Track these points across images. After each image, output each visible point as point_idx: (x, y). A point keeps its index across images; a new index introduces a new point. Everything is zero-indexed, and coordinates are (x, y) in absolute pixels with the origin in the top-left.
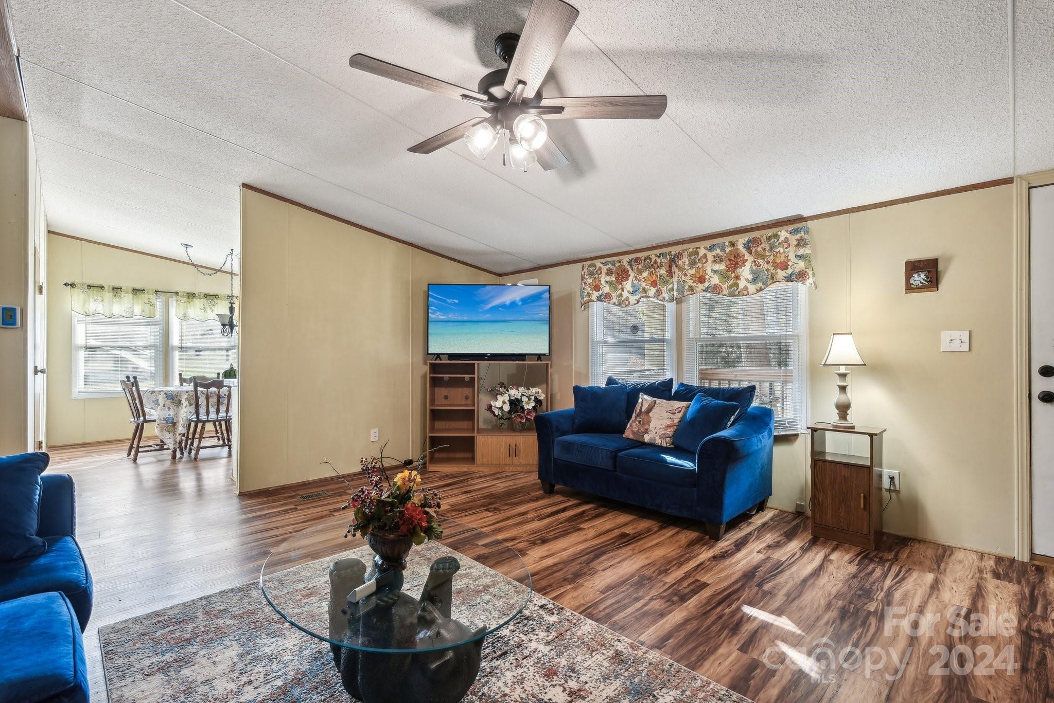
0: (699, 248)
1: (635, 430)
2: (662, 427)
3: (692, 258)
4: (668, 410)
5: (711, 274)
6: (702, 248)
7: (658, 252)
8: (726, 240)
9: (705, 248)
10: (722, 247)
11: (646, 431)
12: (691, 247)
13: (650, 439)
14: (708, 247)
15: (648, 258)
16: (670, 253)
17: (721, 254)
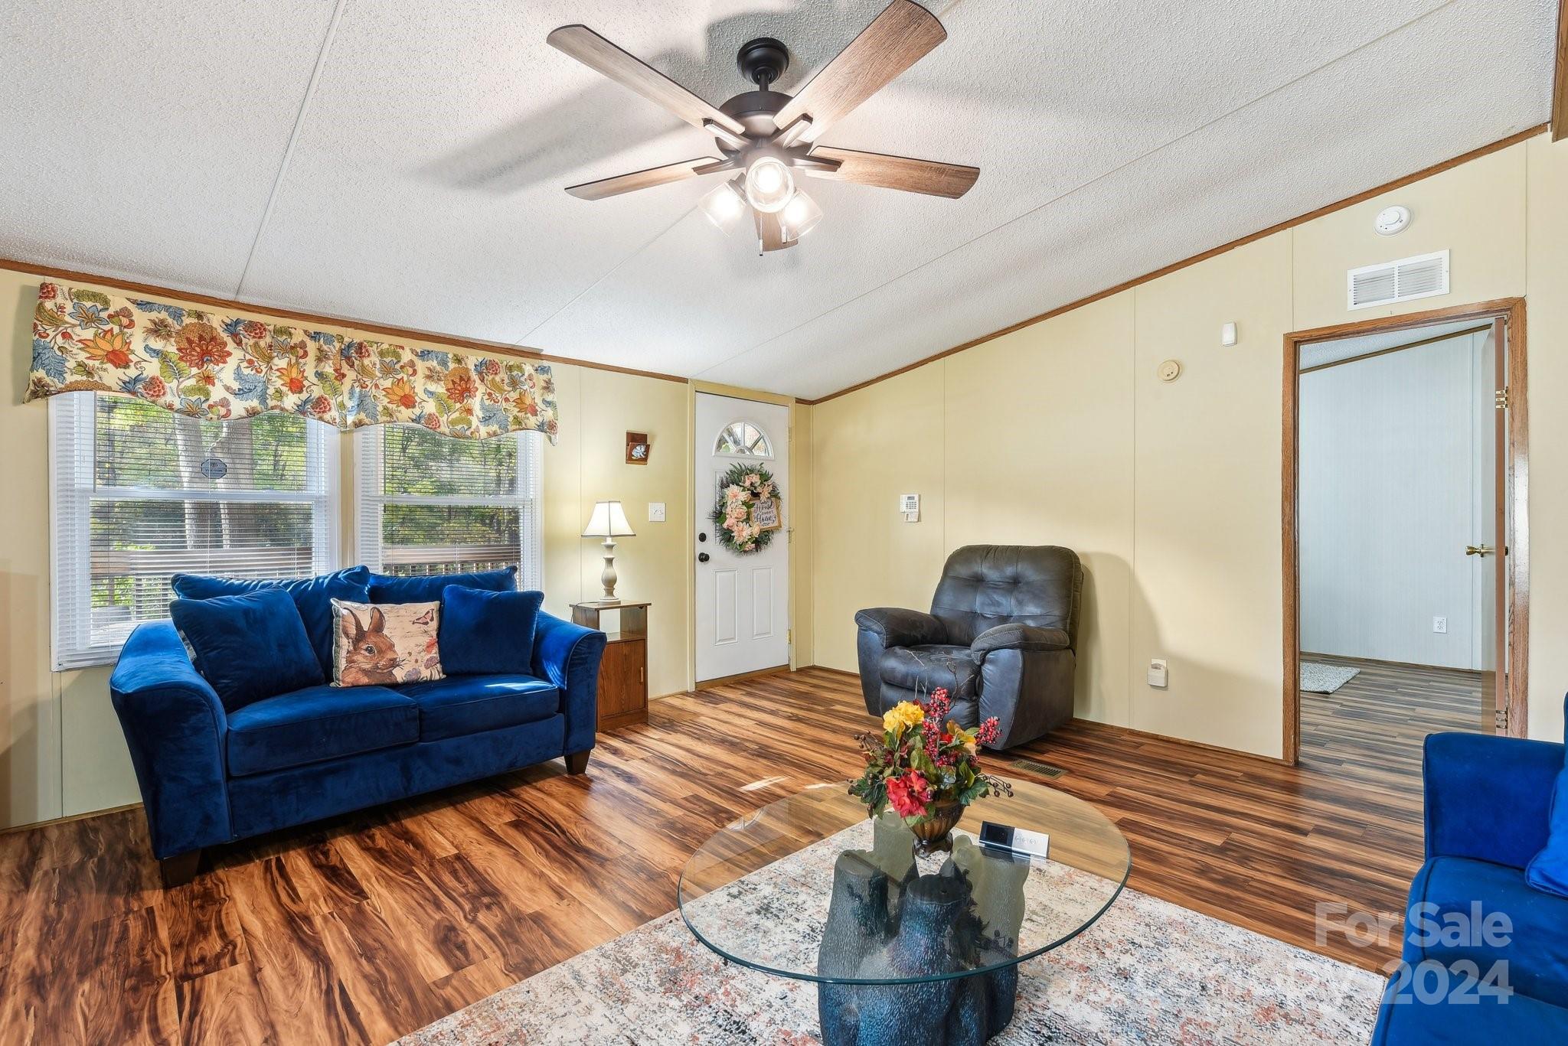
0: (402, 348)
1: (367, 667)
2: (421, 648)
3: (388, 360)
4: (414, 619)
5: (425, 397)
6: (407, 350)
7: (313, 327)
8: (451, 351)
9: (412, 351)
10: (442, 360)
11: (394, 663)
12: (387, 341)
13: (409, 673)
14: (419, 351)
15: (286, 332)
16: (341, 339)
17: (438, 368)
